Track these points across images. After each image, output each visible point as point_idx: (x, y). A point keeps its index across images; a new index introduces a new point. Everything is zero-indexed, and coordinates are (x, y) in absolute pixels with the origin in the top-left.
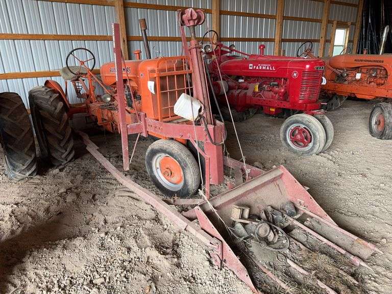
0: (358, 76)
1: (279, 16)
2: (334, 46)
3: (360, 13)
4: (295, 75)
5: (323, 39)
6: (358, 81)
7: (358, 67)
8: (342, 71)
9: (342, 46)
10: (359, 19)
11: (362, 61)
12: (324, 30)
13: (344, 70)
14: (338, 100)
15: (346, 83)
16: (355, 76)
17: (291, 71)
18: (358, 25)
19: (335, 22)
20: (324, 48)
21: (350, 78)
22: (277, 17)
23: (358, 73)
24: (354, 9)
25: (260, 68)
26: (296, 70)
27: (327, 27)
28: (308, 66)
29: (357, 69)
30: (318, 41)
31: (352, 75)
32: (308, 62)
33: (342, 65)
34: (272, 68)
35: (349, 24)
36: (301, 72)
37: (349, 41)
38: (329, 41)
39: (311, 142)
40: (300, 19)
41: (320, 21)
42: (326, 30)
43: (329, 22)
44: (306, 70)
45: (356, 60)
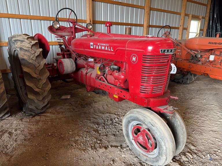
0: (212, 58)
1: (146, 7)
2: (189, 32)
3: (208, 11)
4: (134, 59)
5: (182, 27)
6: (211, 62)
7: (212, 50)
8: (196, 52)
9: (196, 33)
10: (208, 15)
11: (216, 43)
12: (183, 20)
13: (198, 51)
14: (193, 76)
15: (200, 63)
16: (209, 58)
17: (130, 54)
18: (207, 19)
19: (190, 16)
20: (182, 34)
21: (204, 59)
22: (145, 7)
23: (211, 54)
24: (204, 8)
25: (100, 48)
26: (136, 52)
27: (184, 18)
28: (150, 48)
29: (211, 51)
30: (178, 28)
31: (205, 56)
32: (152, 43)
33: (196, 47)
34: (110, 49)
35: (201, 17)
36: (142, 56)
37: (201, 30)
38: (186, 29)
39: (156, 148)
40: (164, 11)
41: (179, 14)
42: (184, 20)
43: (186, 15)
44: (148, 54)
45: (209, 43)
